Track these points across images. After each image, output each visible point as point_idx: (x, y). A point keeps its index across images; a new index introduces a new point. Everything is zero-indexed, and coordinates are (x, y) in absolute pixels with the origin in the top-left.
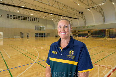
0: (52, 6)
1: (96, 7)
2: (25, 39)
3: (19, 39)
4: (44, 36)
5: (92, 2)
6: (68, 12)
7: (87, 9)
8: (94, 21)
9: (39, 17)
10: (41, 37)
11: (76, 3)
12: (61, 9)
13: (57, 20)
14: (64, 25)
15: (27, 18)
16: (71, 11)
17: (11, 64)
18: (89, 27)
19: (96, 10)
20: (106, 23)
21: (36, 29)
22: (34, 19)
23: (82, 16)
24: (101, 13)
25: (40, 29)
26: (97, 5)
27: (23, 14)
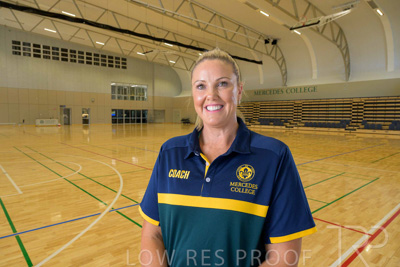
0: (172, 17)
1: (321, 25)
2: (77, 128)
3: (54, 128)
4: (141, 118)
5: (310, 4)
6: (226, 38)
7: (291, 29)
8: (315, 71)
9: (126, 53)
10: (133, 121)
11: (255, 9)
12: (202, 26)
13: (189, 63)
14: (214, 78)
15: (85, 56)
16: (238, 33)
17: (27, 217)
18: (296, 90)
19: (320, 32)
20: (353, 80)
21: (116, 95)
22: (107, 59)
23: (273, 54)
24: (339, 43)
25: (129, 96)
26: (325, 15)
27: (68, 42)
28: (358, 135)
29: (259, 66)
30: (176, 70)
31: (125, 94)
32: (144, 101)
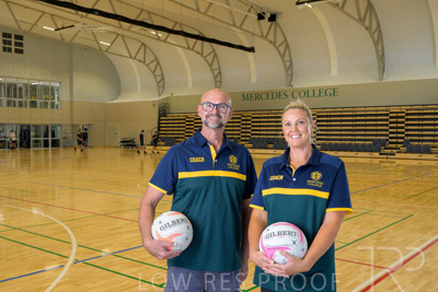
4: (50, 139)
6: (198, 9)
7: (298, 3)
9: (25, 27)
18: (306, 92)
19: (341, 7)
20: (389, 78)
23: (271, 37)
24: (367, 23)
25: (27, 100)
28: (398, 162)
29: (250, 54)
30: (109, 56)
31: (21, 97)
32: (55, 110)
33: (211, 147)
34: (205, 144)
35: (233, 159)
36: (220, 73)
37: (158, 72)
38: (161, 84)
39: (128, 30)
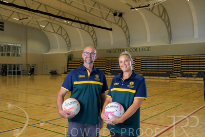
1: (151, 7)
6: (86, 11)
7: (131, 9)
9: (5, 18)
10: (10, 74)
16: (95, 8)
18: (136, 49)
19: (151, 10)
20: (175, 43)
23: (120, 24)
24: (163, 18)
28: (178, 81)
29: (110, 32)
31: (2, 51)
32: (19, 57)
33: (88, 71)
34: (85, 70)
35: (97, 76)
36: (96, 40)
37: (68, 40)
38: (69, 45)
39: (54, 20)
